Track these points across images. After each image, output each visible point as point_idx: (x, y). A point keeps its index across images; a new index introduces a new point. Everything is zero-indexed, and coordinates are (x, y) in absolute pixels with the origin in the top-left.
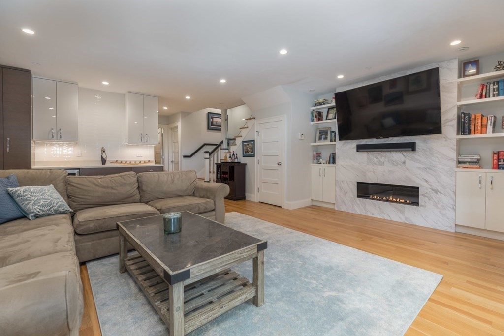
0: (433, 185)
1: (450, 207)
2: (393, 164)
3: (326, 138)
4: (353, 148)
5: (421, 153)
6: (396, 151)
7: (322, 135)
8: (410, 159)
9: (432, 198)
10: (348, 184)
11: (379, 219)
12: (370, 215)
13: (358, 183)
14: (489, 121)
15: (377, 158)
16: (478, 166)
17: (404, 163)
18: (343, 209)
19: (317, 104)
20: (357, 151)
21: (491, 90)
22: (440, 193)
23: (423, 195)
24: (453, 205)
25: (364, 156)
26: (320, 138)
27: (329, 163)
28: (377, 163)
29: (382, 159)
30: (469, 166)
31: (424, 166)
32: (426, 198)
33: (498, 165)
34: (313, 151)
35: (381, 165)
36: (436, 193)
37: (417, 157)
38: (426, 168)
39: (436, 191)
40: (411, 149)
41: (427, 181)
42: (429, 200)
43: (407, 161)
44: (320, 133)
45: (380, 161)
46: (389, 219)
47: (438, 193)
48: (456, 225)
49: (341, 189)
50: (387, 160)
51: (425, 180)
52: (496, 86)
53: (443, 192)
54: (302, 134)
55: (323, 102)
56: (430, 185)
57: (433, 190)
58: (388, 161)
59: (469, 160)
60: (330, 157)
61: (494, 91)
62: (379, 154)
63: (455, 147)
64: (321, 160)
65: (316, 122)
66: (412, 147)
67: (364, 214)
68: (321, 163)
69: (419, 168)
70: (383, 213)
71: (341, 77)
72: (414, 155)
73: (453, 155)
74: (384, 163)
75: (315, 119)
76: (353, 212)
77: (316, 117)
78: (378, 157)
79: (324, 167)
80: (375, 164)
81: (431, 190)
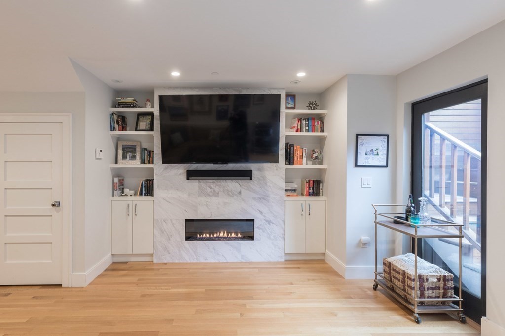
0: (266, 216)
1: (281, 237)
2: (229, 195)
3: (134, 158)
4: (180, 174)
5: (256, 182)
6: (232, 180)
7: (127, 152)
8: (246, 188)
9: (266, 230)
10: (173, 224)
11: (214, 263)
12: (202, 260)
13: (187, 221)
14: (304, 153)
15: (211, 188)
16: (296, 194)
17: (240, 193)
18: (166, 259)
19: (120, 105)
20: (188, 179)
21: (304, 125)
22: (273, 223)
23: (258, 228)
24: (282, 234)
25: (195, 184)
26: (124, 157)
27: (141, 194)
28: (211, 194)
29: (217, 189)
30: (290, 194)
31: (260, 197)
32: (261, 231)
33: (309, 192)
34: (114, 176)
35: (216, 197)
36: (269, 224)
37: (252, 186)
38: (260, 198)
39: (269, 222)
40: (249, 178)
41: (261, 213)
42: (263, 232)
43: (243, 191)
44: (123, 149)
45: (214, 191)
46: (225, 261)
47: (271, 224)
48: (285, 254)
49: (162, 232)
50: (222, 190)
51: (260, 211)
52: (307, 123)
53: (274, 222)
54: (101, 151)
55: (132, 103)
56: (264, 216)
57: (267, 221)
58: (224, 191)
59: (290, 188)
60: (142, 186)
61: (306, 127)
62: (213, 182)
63: (284, 176)
64: (126, 191)
65: (118, 133)
66: (248, 174)
67: (195, 261)
68: (126, 195)
69: (254, 198)
70: (218, 254)
71: (175, 74)
72: (250, 184)
73: (282, 185)
74: (218, 193)
75: (117, 126)
76: (181, 261)
77: (118, 124)
78: (212, 186)
79: (135, 202)
80: (209, 195)
81: (265, 221)
